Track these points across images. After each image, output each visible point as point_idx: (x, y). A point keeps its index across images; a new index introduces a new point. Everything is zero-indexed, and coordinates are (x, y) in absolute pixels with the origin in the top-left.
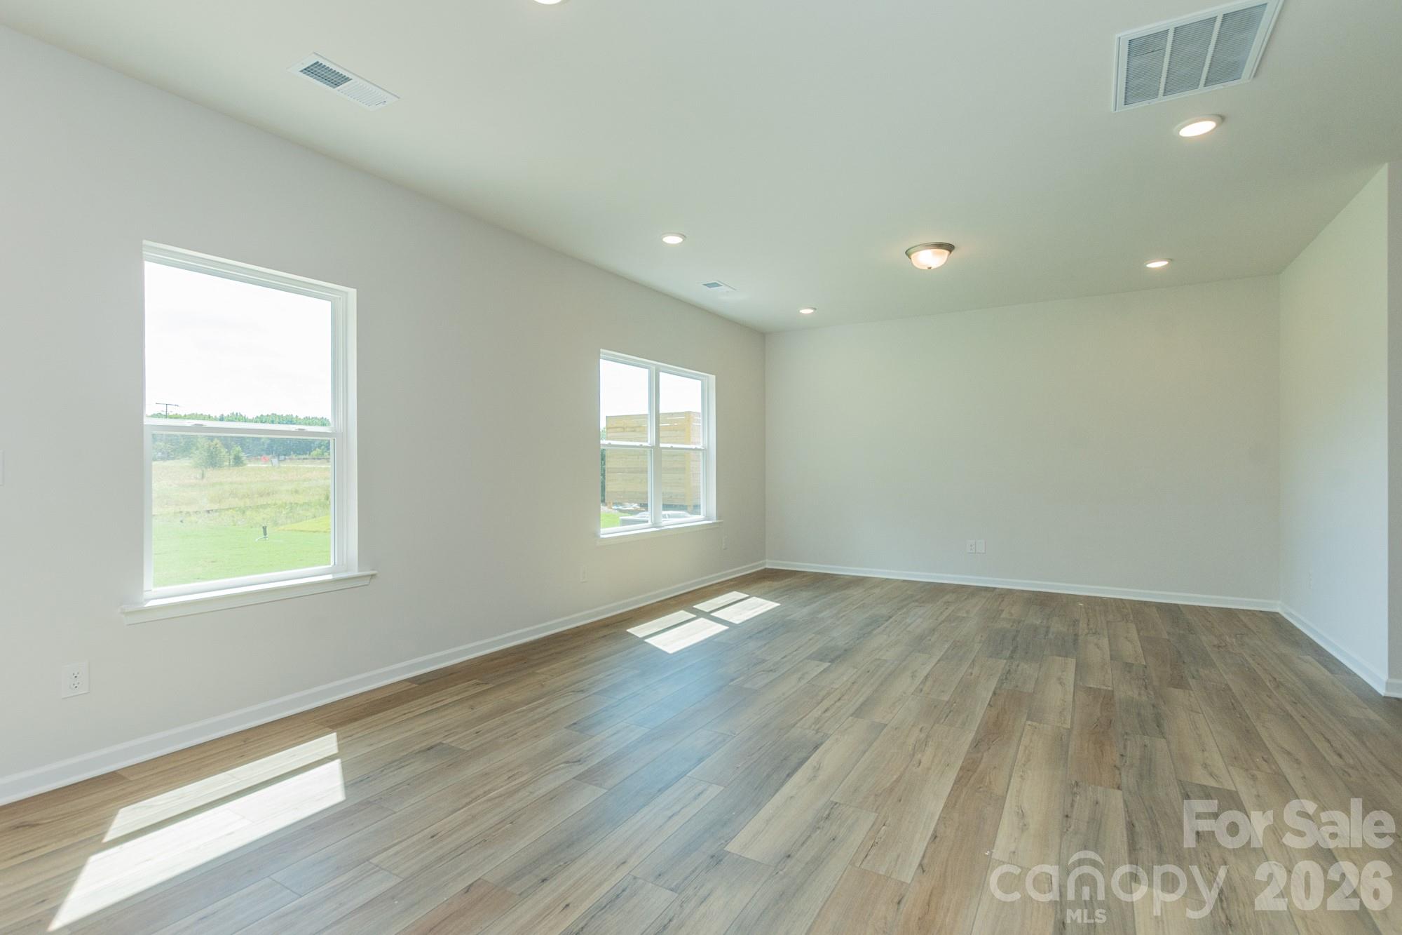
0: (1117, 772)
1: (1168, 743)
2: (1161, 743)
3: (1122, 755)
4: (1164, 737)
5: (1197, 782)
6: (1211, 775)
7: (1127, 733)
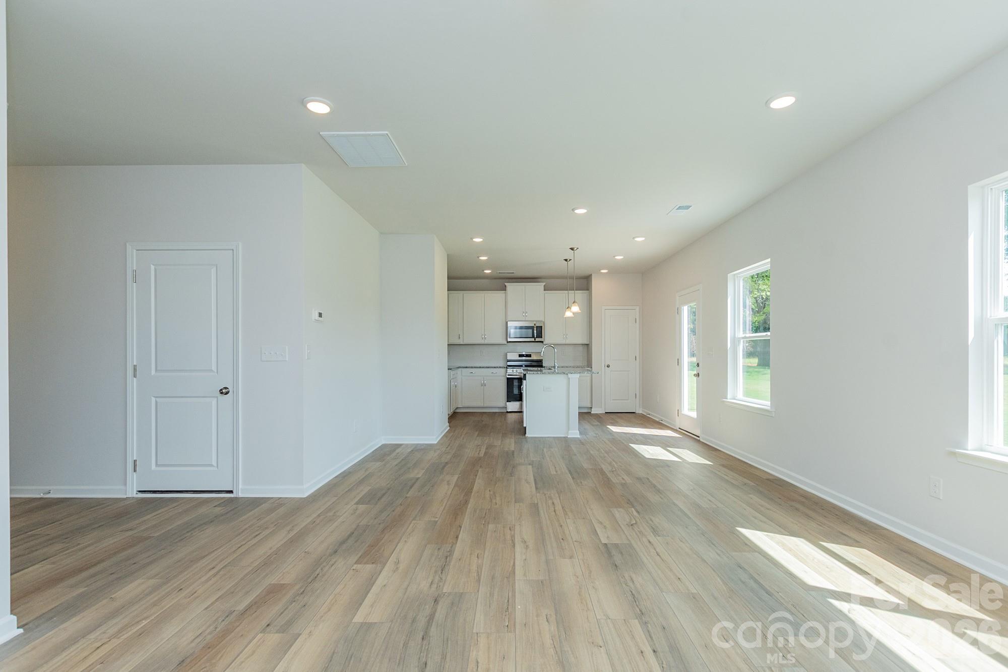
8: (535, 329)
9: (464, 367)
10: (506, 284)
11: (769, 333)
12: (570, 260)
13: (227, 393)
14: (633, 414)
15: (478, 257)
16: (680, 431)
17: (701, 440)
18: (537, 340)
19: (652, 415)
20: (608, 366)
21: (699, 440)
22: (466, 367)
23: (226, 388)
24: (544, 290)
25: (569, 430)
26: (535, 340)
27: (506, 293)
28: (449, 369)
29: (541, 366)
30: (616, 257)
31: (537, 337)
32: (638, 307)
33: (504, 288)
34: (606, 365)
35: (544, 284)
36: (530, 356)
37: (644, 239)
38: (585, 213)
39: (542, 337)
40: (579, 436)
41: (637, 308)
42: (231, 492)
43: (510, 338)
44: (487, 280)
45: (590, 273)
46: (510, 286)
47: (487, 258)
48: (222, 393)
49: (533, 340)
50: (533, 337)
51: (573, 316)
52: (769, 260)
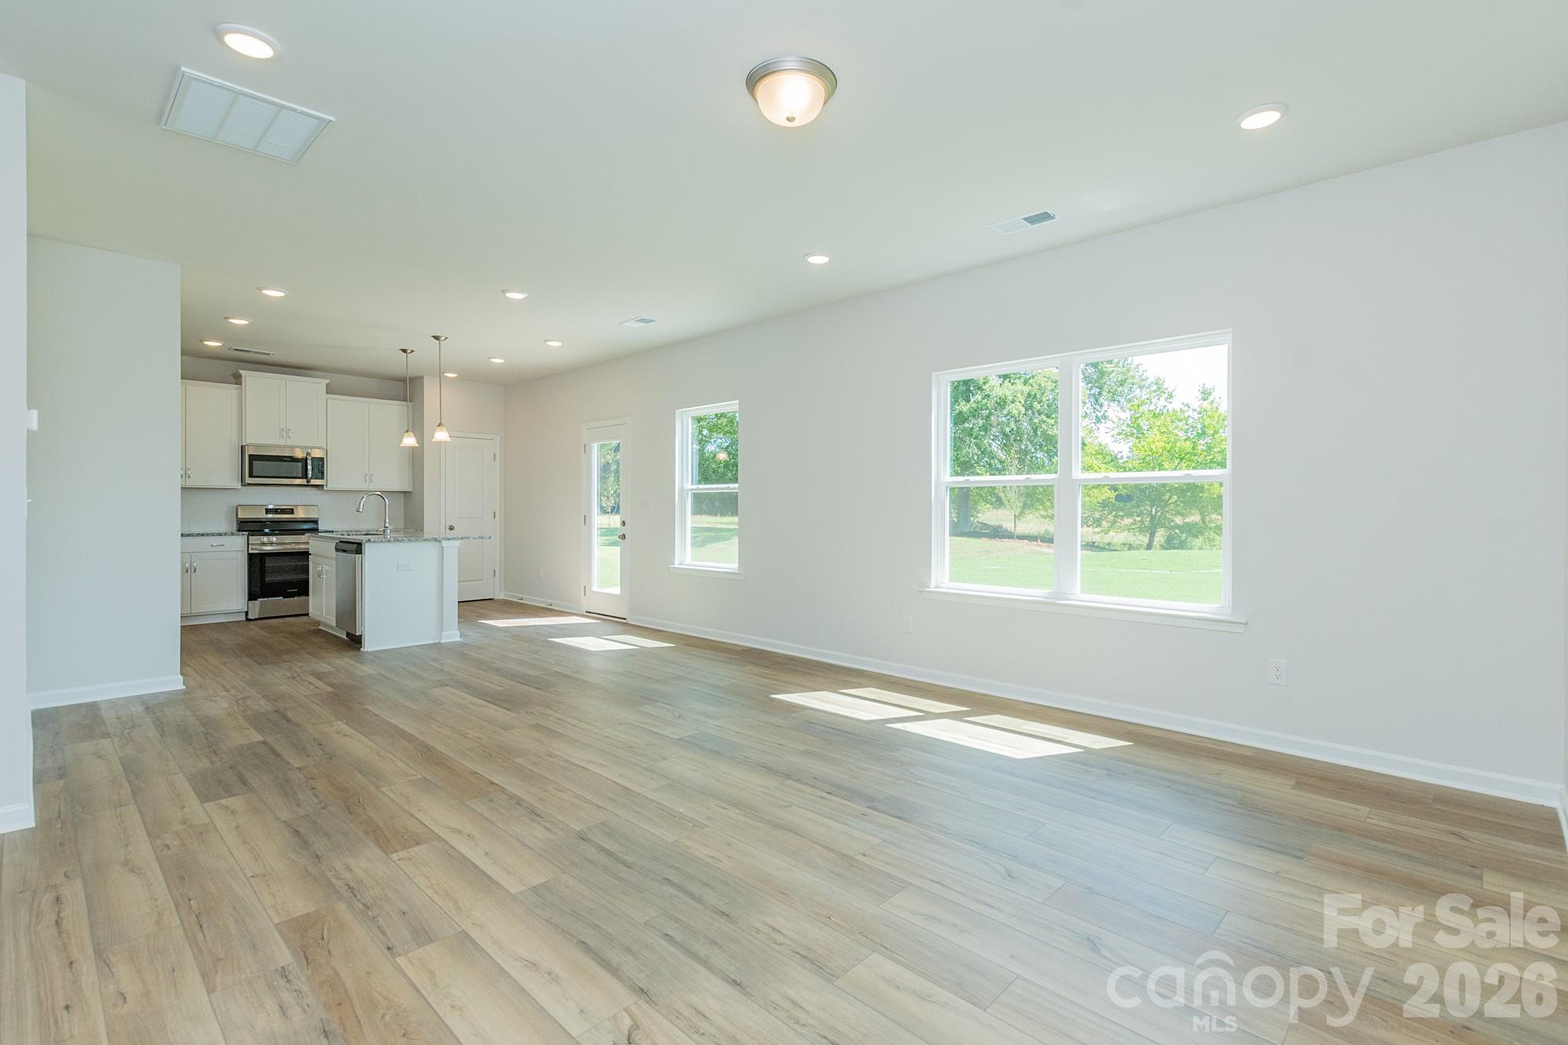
0: (308, 776)
1: (278, 819)
2: (285, 815)
3: (314, 789)
4: (284, 822)
5: (238, 797)
6: (227, 807)
7: (324, 808)
10: (241, 372)
11: (736, 485)
12: (412, 351)
14: (490, 601)
16: (589, 614)
17: (630, 622)
18: (314, 482)
19: (527, 599)
20: (451, 528)
21: (626, 623)
24: (327, 393)
25: (442, 630)
26: (308, 482)
29: (316, 530)
30: (492, 360)
32: (498, 437)
33: (237, 379)
34: (448, 525)
35: (328, 381)
36: (291, 511)
38: (523, 299)
40: (459, 639)
41: (498, 439)
43: (251, 475)
45: (421, 374)
46: (249, 377)
47: (247, 322)
49: (304, 481)
51: (417, 445)
52: (737, 401)
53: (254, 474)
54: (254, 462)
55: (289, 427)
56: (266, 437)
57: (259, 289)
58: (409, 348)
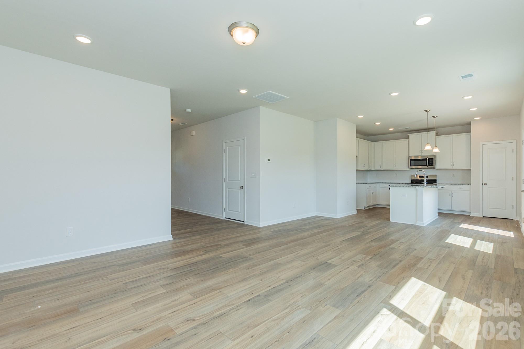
8: (428, 160)
9: (381, 183)
10: (408, 134)
13: (242, 188)
15: (375, 123)
22: (382, 183)
23: (242, 187)
26: (428, 167)
27: (408, 140)
28: (357, 183)
31: (429, 165)
33: (408, 137)
37: (471, 97)
39: (433, 165)
42: (243, 222)
44: (399, 133)
46: (411, 136)
48: (241, 188)
49: (427, 167)
50: (426, 165)
53: (412, 165)
54: (411, 161)
55: (422, 149)
56: (416, 154)
57: (357, 116)
58: (435, 116)
